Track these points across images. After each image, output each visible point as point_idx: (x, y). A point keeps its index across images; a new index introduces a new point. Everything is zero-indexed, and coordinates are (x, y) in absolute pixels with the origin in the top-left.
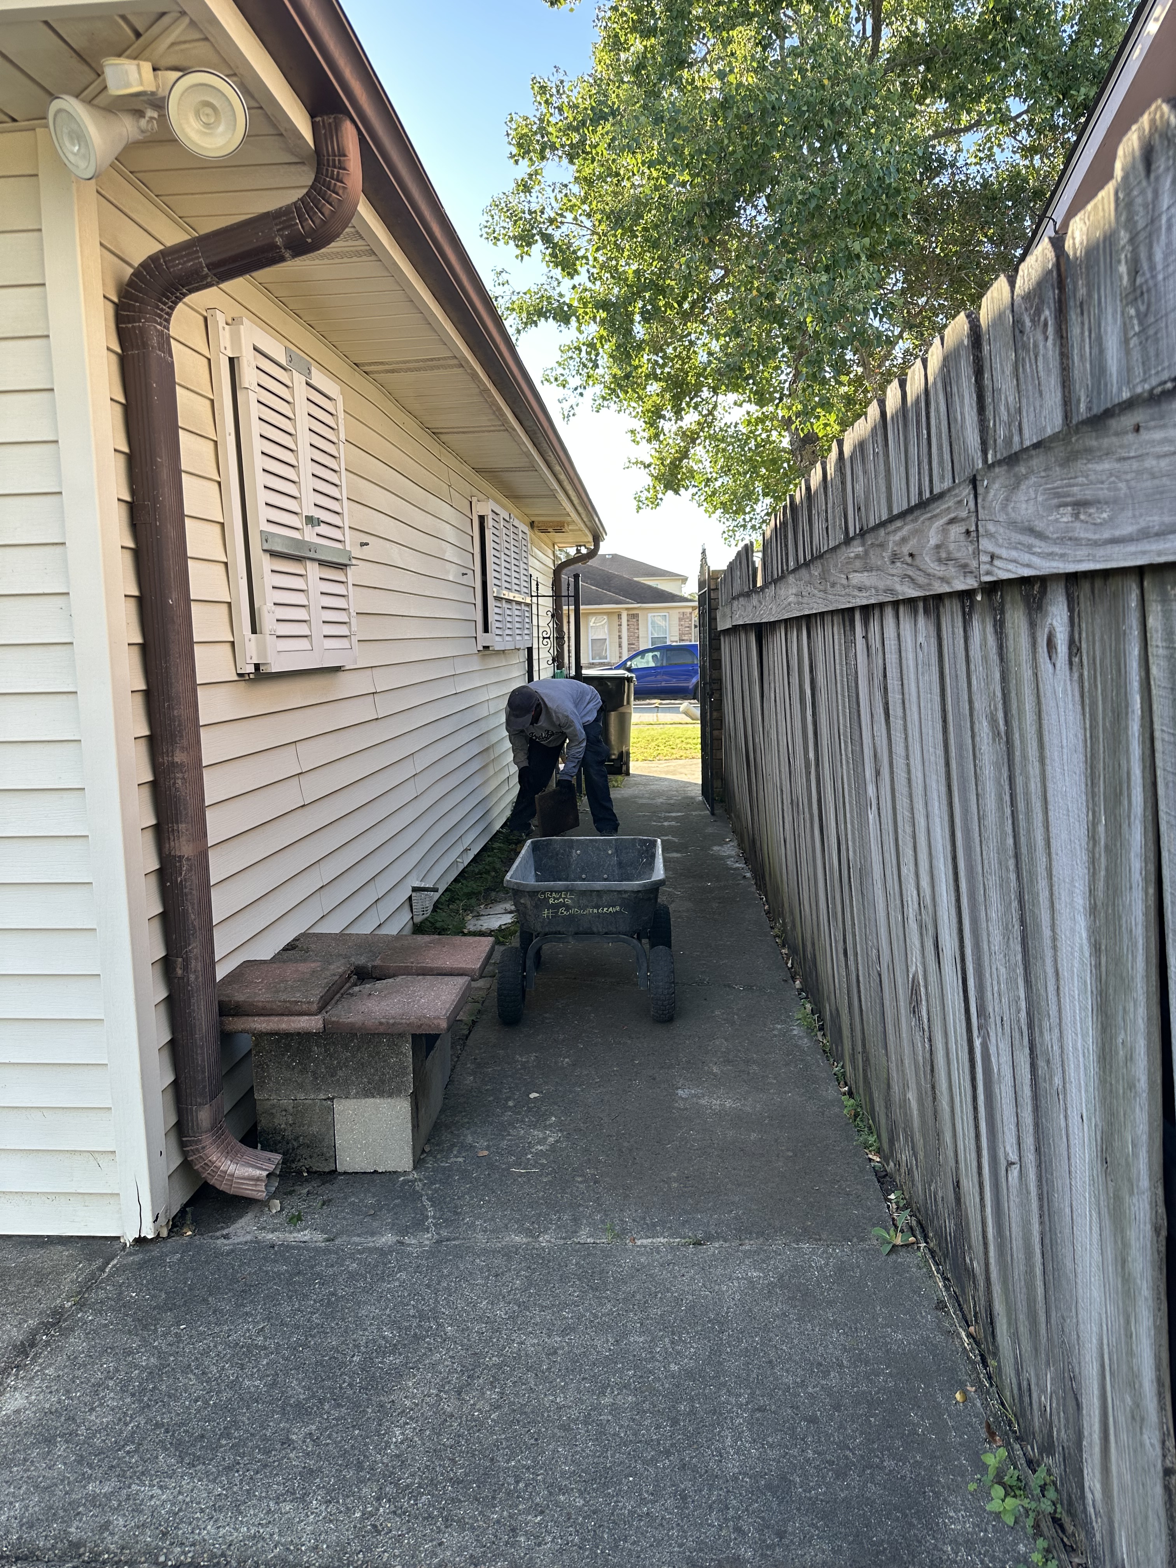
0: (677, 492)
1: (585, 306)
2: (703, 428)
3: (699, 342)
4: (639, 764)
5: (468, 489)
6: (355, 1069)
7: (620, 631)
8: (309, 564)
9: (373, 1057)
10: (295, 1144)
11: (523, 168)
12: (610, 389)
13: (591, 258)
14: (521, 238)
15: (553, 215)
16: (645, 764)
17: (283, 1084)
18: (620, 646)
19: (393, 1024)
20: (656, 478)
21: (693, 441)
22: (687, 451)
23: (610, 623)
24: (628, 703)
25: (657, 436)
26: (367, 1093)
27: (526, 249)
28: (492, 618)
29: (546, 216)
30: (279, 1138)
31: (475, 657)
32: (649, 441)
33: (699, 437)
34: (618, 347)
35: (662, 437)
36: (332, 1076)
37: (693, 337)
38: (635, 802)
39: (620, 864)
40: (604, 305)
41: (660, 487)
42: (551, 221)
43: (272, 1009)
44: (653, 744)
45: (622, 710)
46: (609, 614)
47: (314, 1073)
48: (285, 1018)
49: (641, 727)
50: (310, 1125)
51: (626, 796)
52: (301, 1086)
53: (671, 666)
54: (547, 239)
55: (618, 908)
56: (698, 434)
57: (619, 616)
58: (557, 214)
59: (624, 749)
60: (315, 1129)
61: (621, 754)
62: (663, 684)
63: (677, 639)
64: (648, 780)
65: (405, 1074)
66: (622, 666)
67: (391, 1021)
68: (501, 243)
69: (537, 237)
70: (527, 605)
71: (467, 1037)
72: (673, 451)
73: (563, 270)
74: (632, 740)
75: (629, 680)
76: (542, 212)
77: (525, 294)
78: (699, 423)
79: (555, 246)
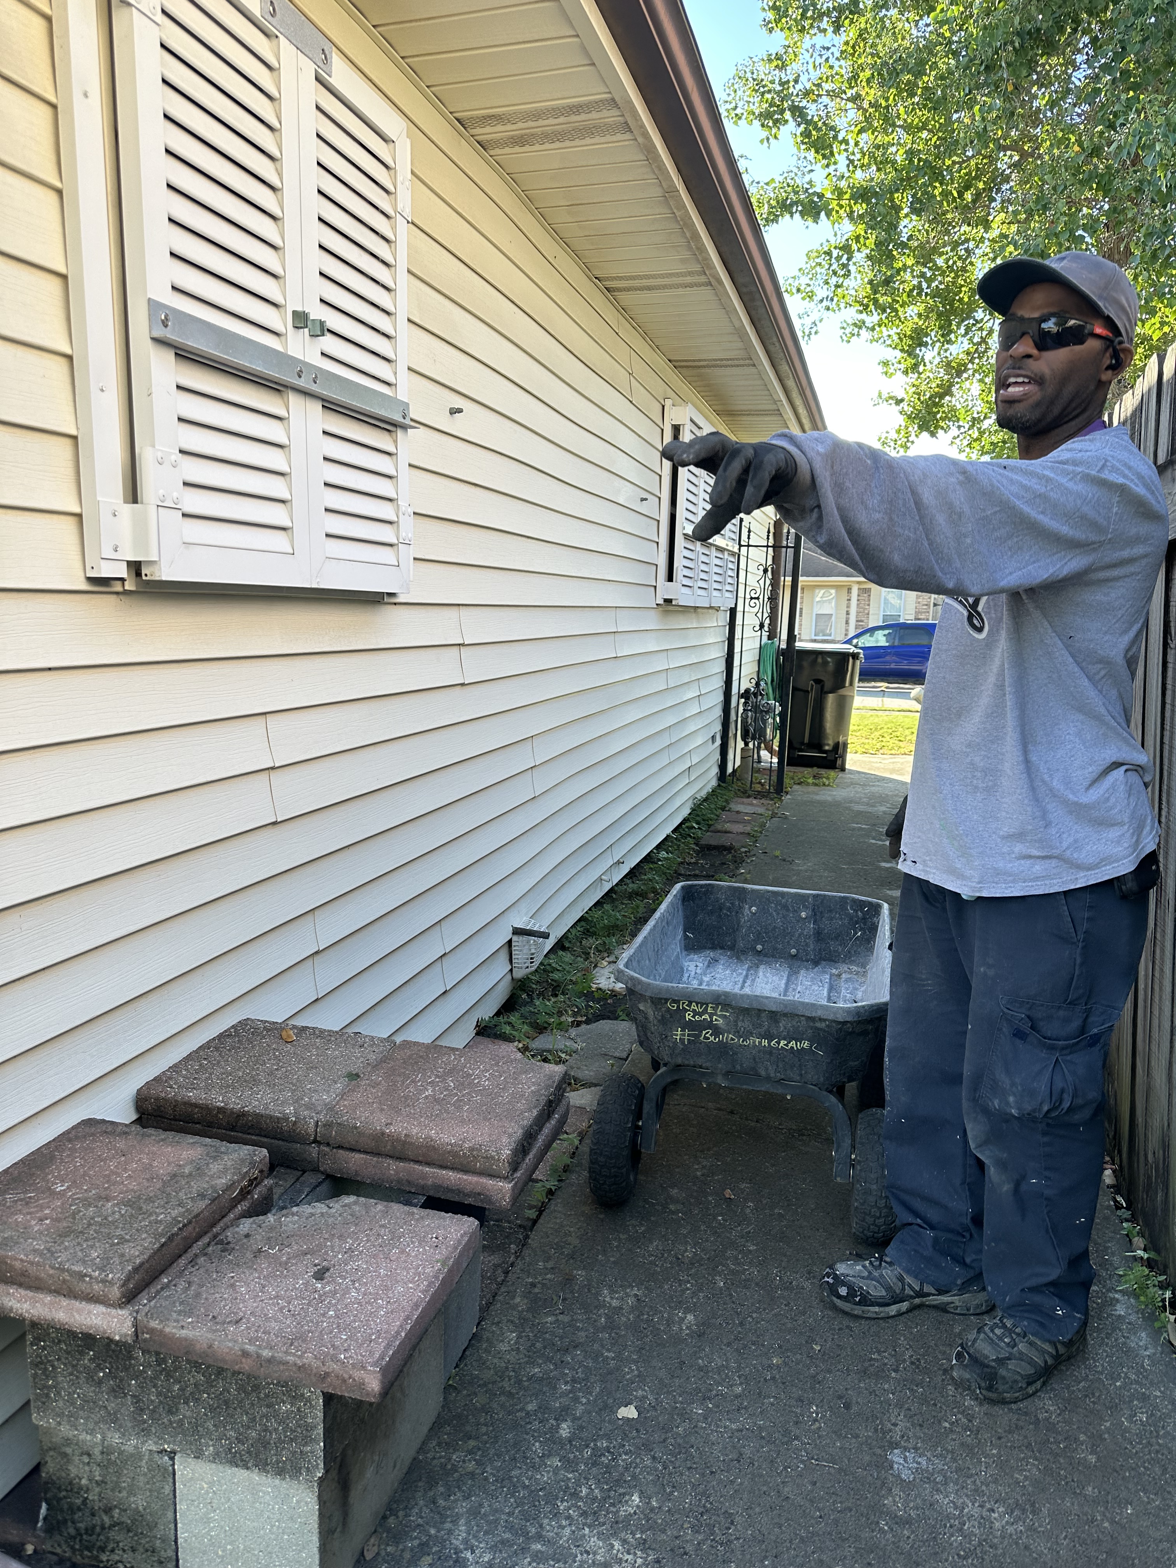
0: (933, 434)
1: (840, 198)
2: (973, 358)
3: (977, 251)
4: (859, 757)
5: (659, 388)
6: (212, 1409)
7: (848, 607)
8: (293, 399)
9: (248, 1394)
10: (106, 1519)
11: (778, 41)
12: (862, 304)
13: (852, 143)
14: (765, 116)
15: (808, 86)
16: (866, 758)
17: (82, 1408)
18: (847, 623)
19: (270, 1361)
20: (909, 417)
21: (959, 374)
22: (951, 385)
23: (837, 596)
24: (851, 684)
25: (915, 367)
26: (236, 1460)
27: (774, 130)
28: (678, 562)
29: (799, 86)
30: (78, 1502)
31: (653, 612)
32: (906, 372)
33: (966, 370)
34: (878, 244)
35: (921, 368)
36: (170, 1412)
37: (971, 245)
38: (848, 808)
39: (818, 935)
40: (863, 194)
41: (914, 428)
42: (807, 93)
43: (38, 1278)
44: (877, 734)
45: (842, 692)
46: (837, 587)
47: (137, 1399)
48: (65, 1302)
49: (863, 712)
50: (131, 1493)
51: (838, 798)
52: (113, 1418)
53: (903, 646)
54: (798, 112)
55: (806, 1044)
56: (965, 365)
57: (849, 590)
58: (814, 85)
59: (841, 739)
60: (139, 1502)
61: (836, 746)
62: (893, 666)
63: (913, 617)
64: (869, 779)
65: (308, 1440)
66: (849, 642)
67: (266, 1353)
68: (743, 122)
69: (788, 115)
70: (733, 554)
71: (535, 1222)
72: (934, 385)
73: (817, 152)
74: (851, 728)
75: (855, 656)
76: (796, 81)
77: (767, 184)
78: (968, 353)
79: (808, 123)
